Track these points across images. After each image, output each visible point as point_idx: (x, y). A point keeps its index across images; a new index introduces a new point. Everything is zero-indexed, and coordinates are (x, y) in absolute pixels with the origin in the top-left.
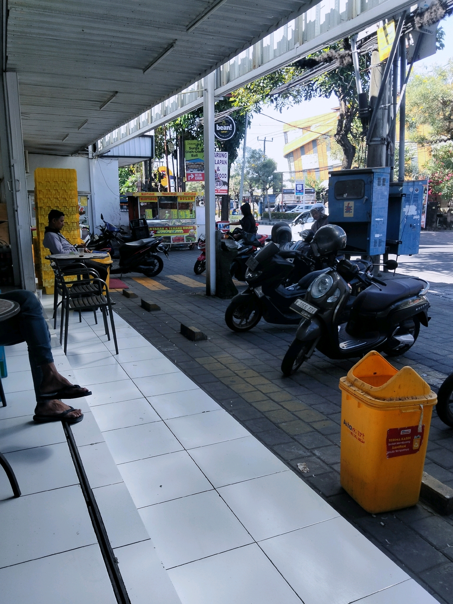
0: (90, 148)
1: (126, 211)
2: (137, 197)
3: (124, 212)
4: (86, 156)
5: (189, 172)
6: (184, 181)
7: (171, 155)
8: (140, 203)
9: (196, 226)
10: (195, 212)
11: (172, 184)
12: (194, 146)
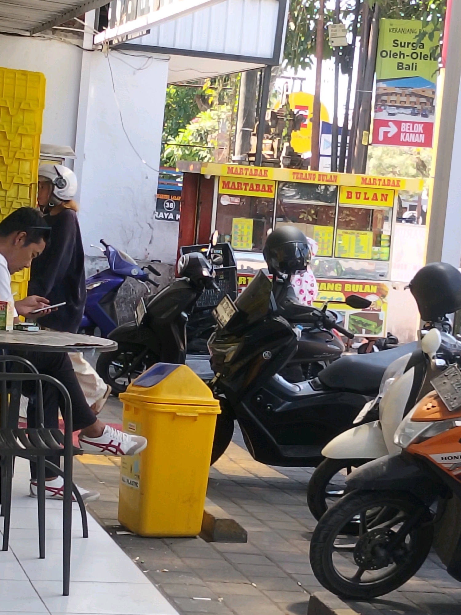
0: (90, 17)
1: (171, 216)
2: (213, 177)
3: (164, 219)
4: (76, 41)
5: (383, 115)
6: (364, 143)
7: (333, 59)
8: (220, 196)
9: (388, 286)
10: (390, 241)
11: (326, 148)
12: (411, 38)
